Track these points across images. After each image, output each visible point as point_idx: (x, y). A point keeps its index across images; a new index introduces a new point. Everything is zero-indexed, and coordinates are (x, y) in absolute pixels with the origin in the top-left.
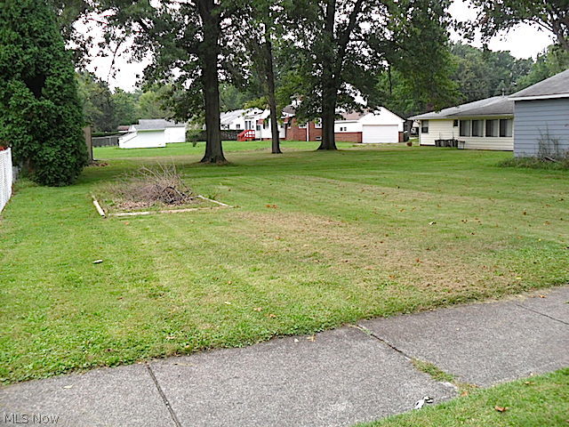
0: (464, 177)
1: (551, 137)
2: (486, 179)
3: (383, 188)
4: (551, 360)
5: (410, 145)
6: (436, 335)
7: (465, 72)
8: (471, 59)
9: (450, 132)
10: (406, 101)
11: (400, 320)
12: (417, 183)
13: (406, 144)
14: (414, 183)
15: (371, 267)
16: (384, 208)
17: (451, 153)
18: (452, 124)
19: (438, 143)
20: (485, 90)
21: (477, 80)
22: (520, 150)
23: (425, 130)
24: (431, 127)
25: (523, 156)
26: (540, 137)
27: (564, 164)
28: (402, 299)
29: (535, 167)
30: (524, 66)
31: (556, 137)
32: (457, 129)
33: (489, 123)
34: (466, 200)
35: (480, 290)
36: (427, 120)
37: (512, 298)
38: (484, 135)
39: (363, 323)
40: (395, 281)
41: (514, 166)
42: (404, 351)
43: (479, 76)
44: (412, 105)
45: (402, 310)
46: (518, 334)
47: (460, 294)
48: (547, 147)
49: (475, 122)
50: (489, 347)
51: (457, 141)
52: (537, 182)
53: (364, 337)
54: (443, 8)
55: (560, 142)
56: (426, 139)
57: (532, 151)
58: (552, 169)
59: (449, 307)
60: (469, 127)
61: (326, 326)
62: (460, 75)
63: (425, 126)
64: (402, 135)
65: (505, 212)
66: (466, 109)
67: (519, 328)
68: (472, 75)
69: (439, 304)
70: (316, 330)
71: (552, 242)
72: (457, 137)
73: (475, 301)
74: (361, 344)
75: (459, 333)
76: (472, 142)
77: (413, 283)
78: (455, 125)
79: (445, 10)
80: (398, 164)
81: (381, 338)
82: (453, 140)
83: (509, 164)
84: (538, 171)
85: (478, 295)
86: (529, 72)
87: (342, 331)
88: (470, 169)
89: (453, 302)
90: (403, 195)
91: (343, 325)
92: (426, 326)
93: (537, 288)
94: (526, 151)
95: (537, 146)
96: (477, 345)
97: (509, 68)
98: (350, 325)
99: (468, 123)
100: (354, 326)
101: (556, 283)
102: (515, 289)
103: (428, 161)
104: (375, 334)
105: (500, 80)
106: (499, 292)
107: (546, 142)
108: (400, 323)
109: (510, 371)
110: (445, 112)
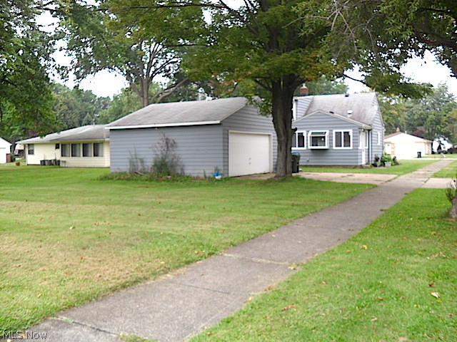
0: (78, 189)
1: (138, 157)
2: (95, 190)
3: (13, 202)
4: (212, 316)
5: (18, 164)
6: (125, 314)
7: (59, 105)
8: (64, 95)
9: (53, 154)
10: (11, 128)
11: (89, 307)
12: (41, 196)
13: (14, 164)
14: (38, 197)
15: (44, 267)
16: (24, 218)
17: (55, 170)
18: (54, 147)
19: (43, 162)
20: (76, 120)
21: (69, 112)
22: (116, 167)
23: (31, 152)
24: (36, 149)
25: (118, 171)
26: (130, 157)
27: (149, 176)
28: (85, 290)
29: (128, 180)
30: (104, 102)
31: (142, 157)
32: (59, 151)
33: (85, 146)
34: (88, 207)
35: (140, 275)
36: (33, 144)
37: (163, 277)
38: (82, 155)
39: (62, 314)
40: (71, 277)
41: (112, 179)
42: (107, 330)
43: (70, 108)
44: (17, 131)
45: (87, 299)
46: (181, 302)
47: (127, 280)
48: (135, 164)
49: (74, 146)
50: (167, 315)
51: (59, 161)
52: (134, 191)
53: (67, 325)
54: (49, 54)
55: (144, 160)
56: (33, 159)
57: (125, 167)
58: (141, 180)
59: (121, 291)
60: (69, 149)
61: (32, 323)
62: (55, 107)
63: (31, 149)
64: (9, 156)
65: (124, 215)
66: (66, 135)
67: (180, 298)
68: (65, 107)
69: (114, 290)
70: (23, 328)
71: (171, 234)
72: (59, 157)
73: (139, 284)
74: (69, 332)
75: (140, 309)
76: (71, 161)
77: (86, 277)
78: (57, 147)
79: (50, 55)
80: (14, 181)
81: (83, 323)
82: (55, 160)
83: (108, 178)
84: (131, 182)
85: (140, 279)
86: (108, 107)
87: (46, 324)
88: (78, 182)
89: (124, 287)
90: (32, 206)
91: (45, 319)
92: (112, 308)
93: (177, 268)
94: (121, 167)
95: (128, 164)
96: (158, 315)
97: (93, 103)
98: (50, 318)
99: (68, 146)
100: (55, 318)
101: (188, 263)
102: (163, 270)
103: (40, 177)
104: (76, 321)
105: (86, 113)
106: (153, 274)
107: (135, 160)
108: (92, 309)
109: (190, 329)
110: (49, 137)
